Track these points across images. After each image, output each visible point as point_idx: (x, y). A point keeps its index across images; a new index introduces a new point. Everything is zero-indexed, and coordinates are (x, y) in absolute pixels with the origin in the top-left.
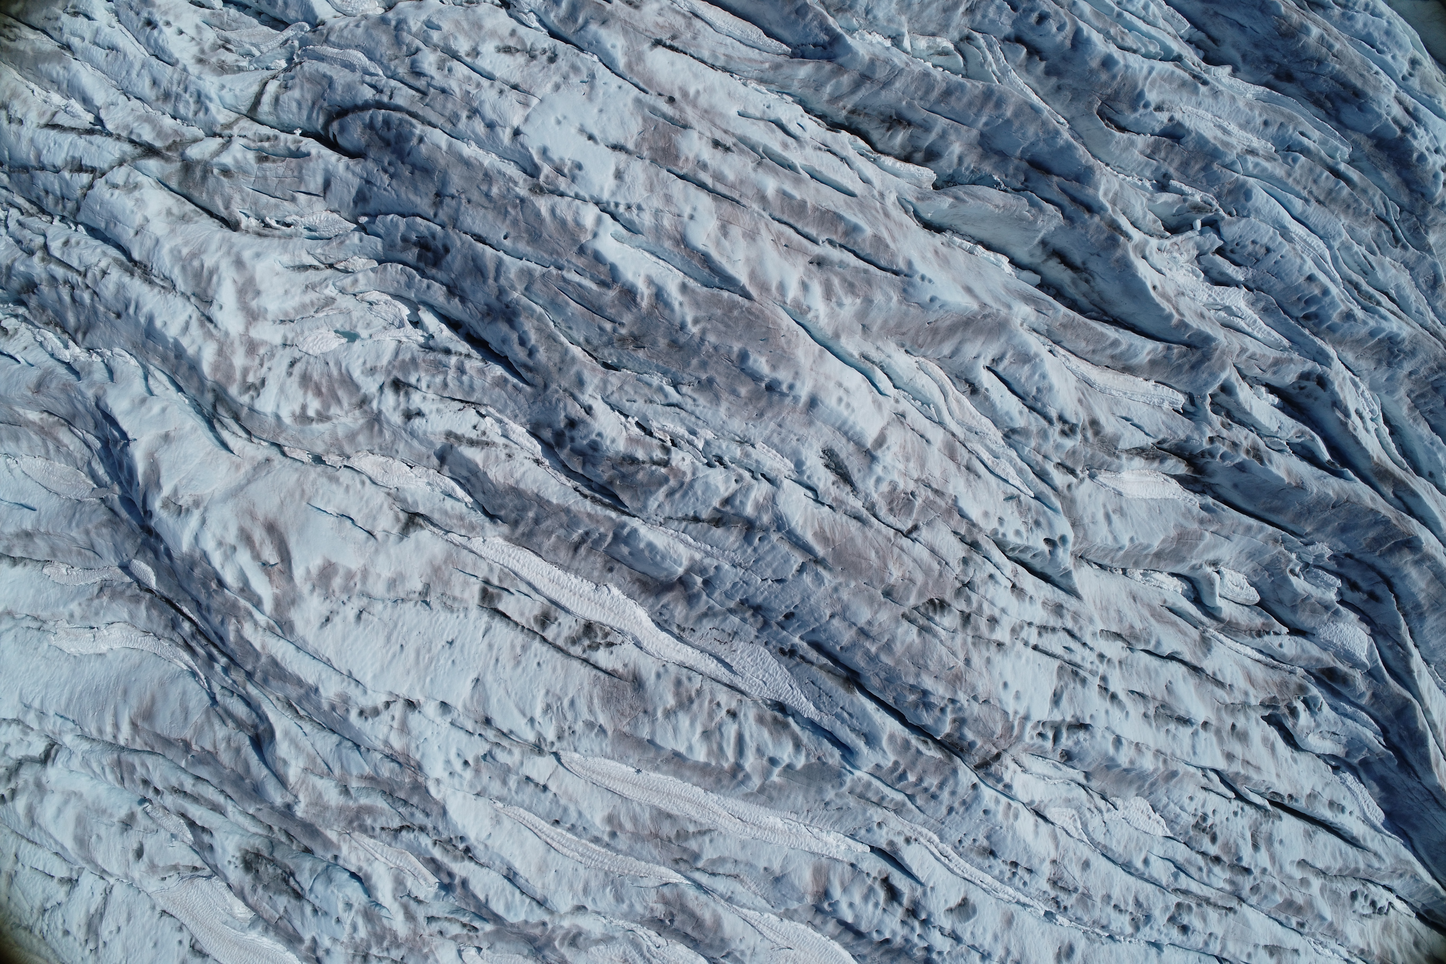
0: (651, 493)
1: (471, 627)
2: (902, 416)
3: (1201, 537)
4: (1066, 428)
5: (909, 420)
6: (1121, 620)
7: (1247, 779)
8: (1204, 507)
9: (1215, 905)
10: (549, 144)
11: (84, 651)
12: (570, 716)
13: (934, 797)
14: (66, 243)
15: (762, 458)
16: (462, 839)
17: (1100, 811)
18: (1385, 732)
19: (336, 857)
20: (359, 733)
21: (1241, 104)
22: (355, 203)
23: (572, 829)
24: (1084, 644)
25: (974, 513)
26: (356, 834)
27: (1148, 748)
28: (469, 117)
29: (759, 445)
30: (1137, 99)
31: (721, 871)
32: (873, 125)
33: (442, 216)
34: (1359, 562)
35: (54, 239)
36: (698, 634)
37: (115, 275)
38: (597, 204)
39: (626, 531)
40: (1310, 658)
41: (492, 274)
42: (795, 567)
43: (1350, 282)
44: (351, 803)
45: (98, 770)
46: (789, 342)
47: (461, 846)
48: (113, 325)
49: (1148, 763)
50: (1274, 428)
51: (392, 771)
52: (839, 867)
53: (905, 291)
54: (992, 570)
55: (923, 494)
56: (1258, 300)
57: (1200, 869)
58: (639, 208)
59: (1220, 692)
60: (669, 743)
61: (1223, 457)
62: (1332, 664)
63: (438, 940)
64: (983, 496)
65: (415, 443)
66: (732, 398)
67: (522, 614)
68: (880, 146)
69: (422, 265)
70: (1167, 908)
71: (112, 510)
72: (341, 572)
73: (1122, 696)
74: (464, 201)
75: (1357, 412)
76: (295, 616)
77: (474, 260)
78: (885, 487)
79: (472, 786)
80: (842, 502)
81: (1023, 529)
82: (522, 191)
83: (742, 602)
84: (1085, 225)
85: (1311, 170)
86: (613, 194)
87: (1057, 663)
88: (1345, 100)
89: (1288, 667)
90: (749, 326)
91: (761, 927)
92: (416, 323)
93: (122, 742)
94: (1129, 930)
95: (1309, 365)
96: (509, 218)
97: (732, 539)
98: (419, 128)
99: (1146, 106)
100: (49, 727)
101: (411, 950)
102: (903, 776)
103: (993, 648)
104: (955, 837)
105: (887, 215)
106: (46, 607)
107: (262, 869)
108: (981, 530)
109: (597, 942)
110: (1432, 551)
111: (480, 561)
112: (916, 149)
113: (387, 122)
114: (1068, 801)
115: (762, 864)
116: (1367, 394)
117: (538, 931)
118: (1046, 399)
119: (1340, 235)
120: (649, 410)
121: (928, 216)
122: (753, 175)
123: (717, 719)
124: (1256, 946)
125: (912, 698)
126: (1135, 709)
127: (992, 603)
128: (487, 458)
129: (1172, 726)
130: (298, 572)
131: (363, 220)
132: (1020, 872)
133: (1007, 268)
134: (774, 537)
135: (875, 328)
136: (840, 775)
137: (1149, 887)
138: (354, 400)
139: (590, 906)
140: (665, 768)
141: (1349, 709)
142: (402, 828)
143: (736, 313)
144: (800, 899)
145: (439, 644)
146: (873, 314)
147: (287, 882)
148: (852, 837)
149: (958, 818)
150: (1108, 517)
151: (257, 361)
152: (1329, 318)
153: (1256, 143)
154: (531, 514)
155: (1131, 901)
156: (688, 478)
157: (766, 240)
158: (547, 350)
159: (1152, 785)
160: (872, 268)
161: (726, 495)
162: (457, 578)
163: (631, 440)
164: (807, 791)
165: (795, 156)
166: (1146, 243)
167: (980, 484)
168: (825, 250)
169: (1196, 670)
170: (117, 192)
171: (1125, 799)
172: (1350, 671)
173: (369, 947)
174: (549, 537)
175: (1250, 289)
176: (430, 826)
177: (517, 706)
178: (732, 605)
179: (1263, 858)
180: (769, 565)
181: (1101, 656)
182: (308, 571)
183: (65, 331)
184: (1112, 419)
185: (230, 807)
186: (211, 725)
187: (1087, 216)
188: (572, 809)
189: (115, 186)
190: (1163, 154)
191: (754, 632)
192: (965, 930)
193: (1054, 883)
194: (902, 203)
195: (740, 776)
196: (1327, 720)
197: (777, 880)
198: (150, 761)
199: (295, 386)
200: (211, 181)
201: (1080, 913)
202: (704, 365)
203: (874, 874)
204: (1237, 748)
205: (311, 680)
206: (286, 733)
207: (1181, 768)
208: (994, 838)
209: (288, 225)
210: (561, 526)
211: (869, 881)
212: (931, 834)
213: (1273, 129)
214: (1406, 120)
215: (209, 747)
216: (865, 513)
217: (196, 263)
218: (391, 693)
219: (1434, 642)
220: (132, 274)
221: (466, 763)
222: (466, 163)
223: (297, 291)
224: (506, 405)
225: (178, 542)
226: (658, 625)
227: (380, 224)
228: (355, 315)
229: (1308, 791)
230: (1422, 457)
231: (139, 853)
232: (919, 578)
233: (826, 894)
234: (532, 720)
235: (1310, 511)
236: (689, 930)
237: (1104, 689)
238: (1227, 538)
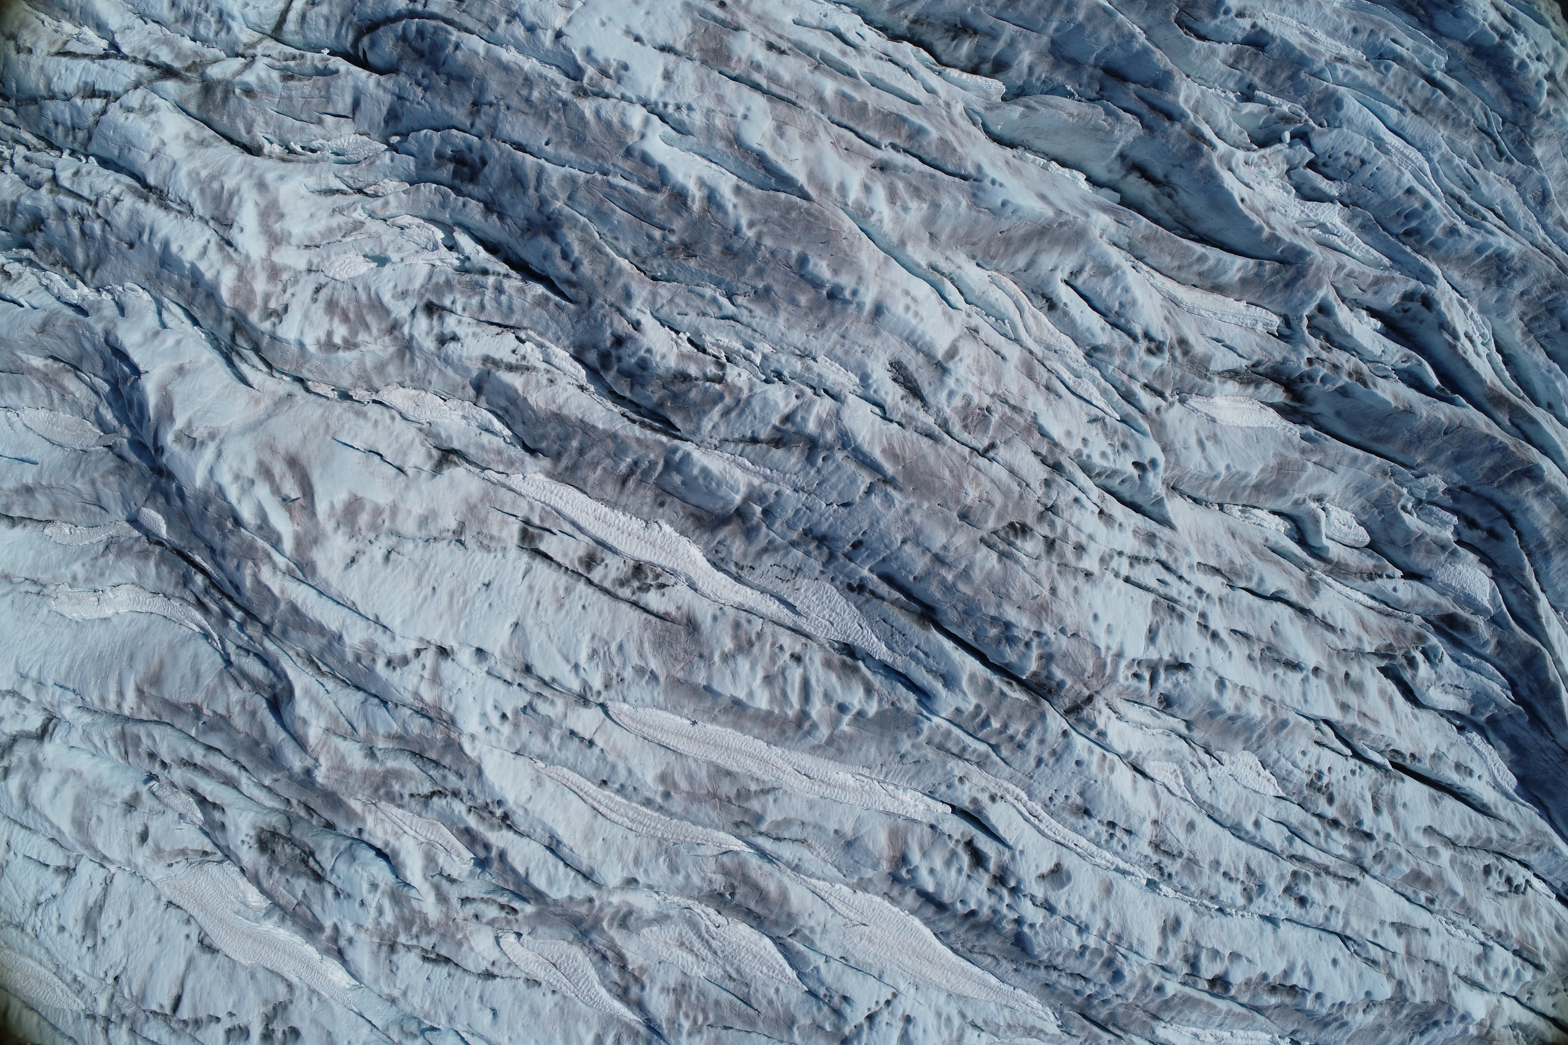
0: (705, 413)
1: (510, 567)
2: (974, 331)
3: (1303, 468)
4: (1153, 346)
5: (982, 335)
6: (1219, 555)
7: (1365, 732)
8: (1304, 437)
9: (1335, 876)
10: (593, 44)
11: (87, 616)
12: (618, 661)
13: (1021, 746)
14: (77, 173)
15: (824, 371)
16: (500, 803)
17: (1204, 766)
18: (1513, 685)
19: (360, 831)
20: (386, 685)
21: (1328, 11)
22: (386, 122)
23: (621, 790)
24: (1181, 578)
25: (1056, 432)
26: (383, 804)
27: (1254, 692)
28: (508, 22)
29: (821, 358)
30: (1217, 5)
31: (787, 835)
32: (937, 35)
33: (480, 125)
34: (1476, 495)
35: (64, 169)
36: (758, 572)
37: (128, 201)
38: (644, 105)
39: (678, 456)
40: (1428, 603)
41: (532, 184)
42: (863, 488)
43: (1453, 196)
44: (377, 767)
45: (100, 744)
46: (851, 245)
47: (499, 812)
48: (125, 257)
49: (1255, 710)
50: (1378, 352)
51: (422, 727)
52: (918, 829)
53: (974, 195)
54: (1078, 494)
55: (999, 410)
56: (1354, 216)
57: (1317, 833)
58: (690, 108)
59: (1330, 637)
60: (727, 688)
61: (1323, 380)
62: (1452, 610)
63: (472, 925)
64: (1065, 415)
65: (450, 371)
66: (791, 308)
67: (565, 555)
68: (945, 58)
69: (457, 182)
70: (1282, 877)
71: (121, 457)
72: (368, 507)
73: (1224, 634)
74: (503, 108)
75: (1467, 335)
76: (318, 556)
77: (513, 170)
78: (958, 402)
79: (510, 742)
80: (912, 418)
81: (1109, 451)
82: (565, 94)
83: (806, 533)
84: (1166, 134)
85: (1405, 79)
86: (662, 94)
87: (1151, 597)
88: (1439, 6)
89: (1404, 615)
90: (808, 228)
91: (831, 900)
92: (452, 247)
93: (127, 711)
94: (1241, 901)
95: (1412, 284)
96: (551, 123)
97: (793, 460)
98: (455, 35)
99: (1227, 12)
100: (47, 698)
101: (443, 936)
102: (985, 723)
103: (1081, 577)
104: (1046, 794)
105: (953, 123)
106: (46, 569)
107: (278, 849)
108: (1063, 450)
109: (650, 922)
110: (1555, 481)
111: (520, 500)
112: (983, 60)
113: (421, 32)
114: (1169, 753)
115: (832, 826)
116: (1477, 316)
117: (583, 910)
118: (1129, 314)
119: (1439, 147)
120: (702, 324)
121: (997, 129)
122: (810, 76)
123: (780, 663)
124: (1382, 923)
125: (993, 632)
126: (1239, 650)
127: (1078, 529)
128: (527, 384)
129: (1280, 671)
130: (322, 507)
131: (395, 139)
132: (1119, 833)
133: (1085, 186)
134: (839, 456)
135: (943, 237)
136: (916, 723)
137: (1262, 853)
138: (384, 326)
139: (642, 879)
140: (723, 719)
141: (1473, 660)
142: (433, 793)
143: (794, 215)
144: (875, 866)
145: (475, 586)
146: (941, 220)
147: (305, 862)
148: (931, 794)
149: (1048, 771)
150: (1201, 443)
151: (280, 287)
152: (1432, 233)
153: (1345, 51)
154: (575, 443)
155: (1242, 868)
156: (745, 394)
157: (824, 142)
158: (592, 262)
159: (1261, 736)
160: (939, 173)
161: (787, 411)
162: (495, 518)
163: (682, 356)
164: (880, 742)
165: (854, 63)
166: (1232, 154)
167: (1061, 403)
168: (888, 154)
169: (1304, 612)
170: (132, 116)
171: (1231, 753)
172: (1472, 618)
173: (396, 934)
174: (594, 469)
175: (1345, 205)
176: (464, 790)
177: (560, 651)
178: (794, 536)
179: (1386, 823)
180: (834, 487)
181: (1200, 591)
182: (332, 506)
183: (72, 271)
184: (1202, 339)
185: (244, 780)
186: (225, 688)
187: (1167, 124)
188: (621, 766)
189: (130, 110)
190: (1246, 63)
191: (818, 567)
192: (1060, 898)
193: (1156, 846)
194: (970, 114)
195: (806, 725)
196: (1449, 672)
197: (849, 844)
198: (157, 731)
199: (321, 312)
200: (233, 103)
201: (1186, 881)
202: (760, 272)
203: (956, 836)
204: (1352, 699)
205: (333, 626)
206: (307, 691)
207: (1292, 717)
208: (1088, 795)
209: (313, 151)
210: (608, 455)
211: (951, 844)
212: (1018, 790)
213: (1363, 37)
214: (1504, 26)
215: (221, 710)
216: (937, 430)
217: (216, 185)
218: (421, 639)
219: (1561, 586)
220: (147, 201)
221: (504, 716)
222: (505, 68)
223: (323, 214)
224: (547, 327)
225: (191, 477)
226: (714, 565)
227: (412, 143)
228: (386, 239)
229: (1432, 751)
230: (1539, 386)
231: (144, 837)
232: (998, 499)
233: (904, 859)
234: (576, 667)
235: (1420, 439)
236: (752, 905)
237: (1204, 626)
238: (1332, 470)
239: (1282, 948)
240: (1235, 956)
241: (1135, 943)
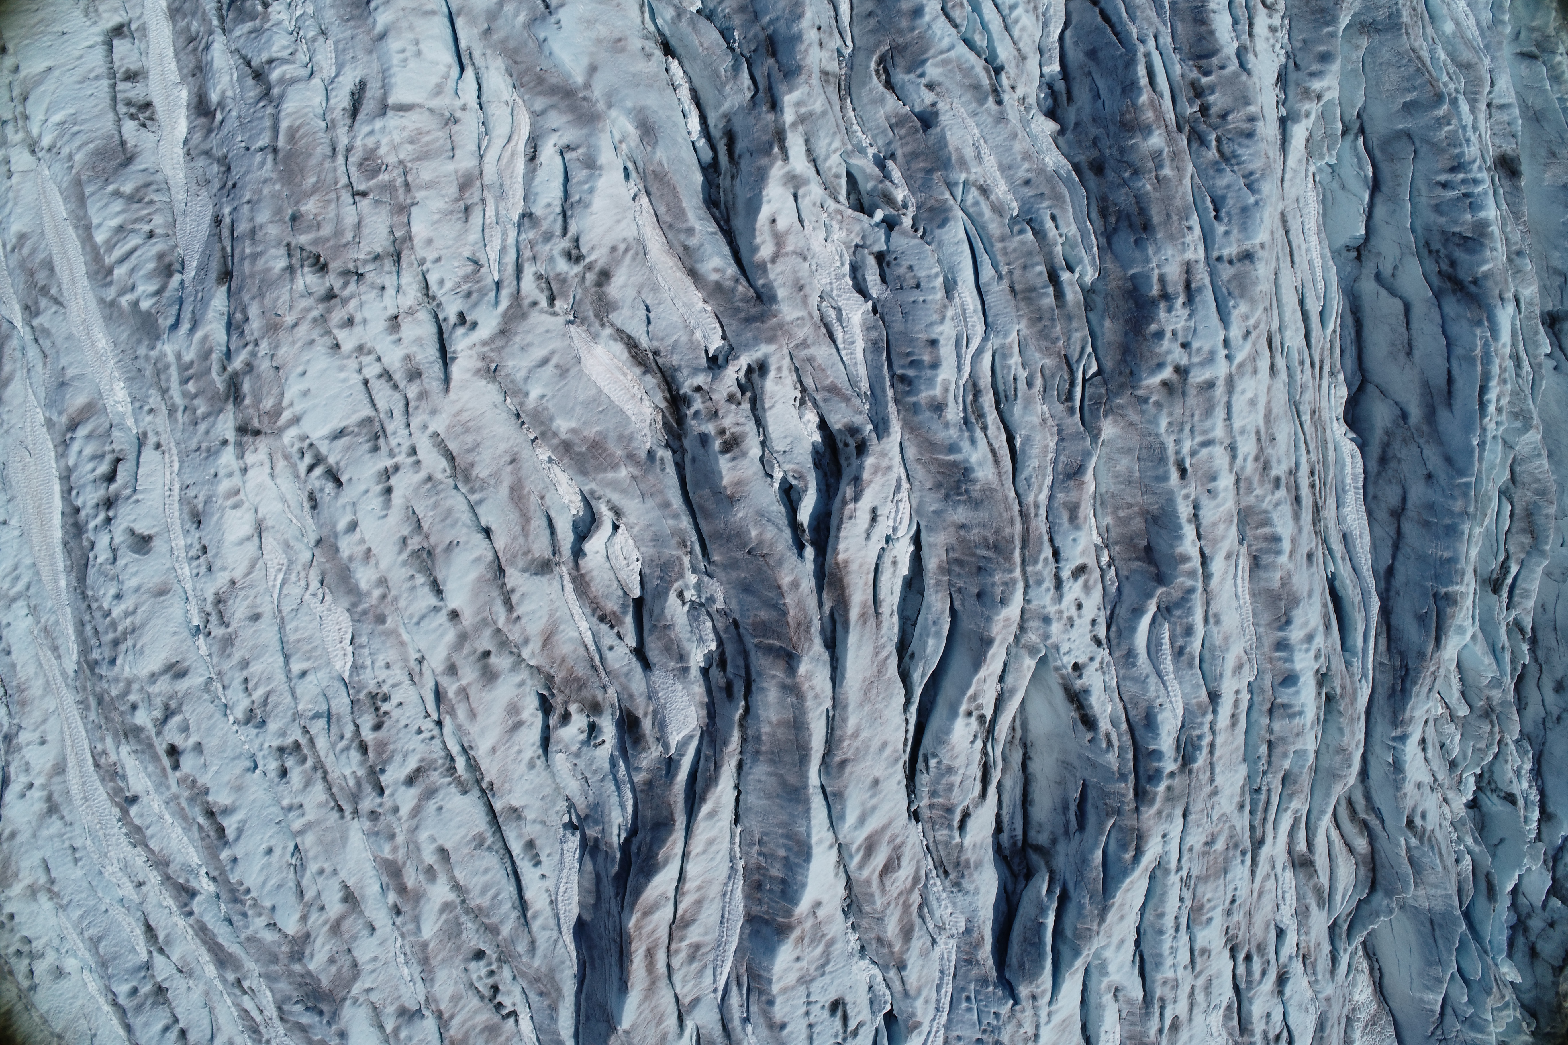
0: (243, 22)
1: (86, 35)
2: (453, 120)
3: (615, 467)
4: (574, 252)
5: (456, 128)
6: (468, 450)
8: (652, 452)
9: (329, 786)
12: (67, 140)
13: (196, 423)
15: (321, 51)
17: (307, 587)
18: (633, 832)
21: (1018, 146)
24: (408, 425)
29: (330, 42)
30: (916, 64)
31: (41, 341)
34: (740, 638)
36: (194, 164)
40: (626, 688)
42: (261, 143)
43: (975, 386)
49: (364, 577)
50: (779, 447)
52: (102, 418)
53: (535, 20)
54: (392, 287)
55: (394, 175)
56: (874, 328)
57: (342, 737)
59: (501, 608)
60: (93, 210)
61: (696, 414)
62: (640, 713)
64: (447, 231)
67: (122, 59)
70: (285, 734)
73: (397, 498)
75: (874, 508)
78: (370, 142)
80: (334, 126)
81: (450, 284)
85: (1030, 254)
87: (368, 412)
88: (1131, 226)
89: (606, 680)
91: (29, 415)
94: (240, 714)
95: (863, 421)
97: (252, 93)
99: (921, 76)
102: (189, 380)
103: (328, 341)
104: (186, 478)
108: (414, 248)
111: (140, 8)
114: (287, 544)
115: (63, 362)
116: (903, 506)
118: (577, 211)
119: (1006, 335)
123: (138, 227)
124: (335, 872)
126: (401, 524)
127: (361, 305)
129: (420, 578)
132: (202, 559)
134: (270, 111)
135: (495, 37)
136: (155, 338)
137: (287, 698)
140: (78, 231)
141: (623, 774)
144: (60, 413)
145: (58, 28)
146: (501, 22)
149: (197, 461)
150: (545, 362)
152: (918, 393)
153: (998, 188)
155: (263, 692)
159: (365, 613)
164: (133, 333)
166: (806, 182)
167: (461, 227)
169: (497, 566)
171: (335, 601)
172: (651, 740)
174: (184, 18)
175: (875, 310)
177: (50, 104)
178: (220, 153)
179: (407, 799)
180: (251, 130)
181: (413, 451)
184: (631, 292)
187: (764, 109)
188: (10, 206)
190: (903, 132)
191: (217, 189)
192: (126, 557)
193: (219, 600)
195: (109, 279)
196: (591, 761)
197: (62, 384)
203: (114, 446)
204: (468, 673)
207: (394, 621)
208: (207, 508)
211: (108, 448)
212: (176, 458)
213: (1028, 192)
229: (515, 803)
232: (327, 230)
233: (77, 426)
234: (46, 122)
235: (729, 539)
237: (387, 474)
238: (643, 495)
239: (238, 789)
240: (198, 747)
241: (138, 646)
